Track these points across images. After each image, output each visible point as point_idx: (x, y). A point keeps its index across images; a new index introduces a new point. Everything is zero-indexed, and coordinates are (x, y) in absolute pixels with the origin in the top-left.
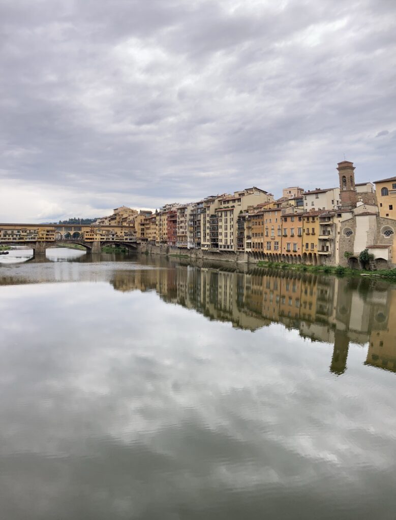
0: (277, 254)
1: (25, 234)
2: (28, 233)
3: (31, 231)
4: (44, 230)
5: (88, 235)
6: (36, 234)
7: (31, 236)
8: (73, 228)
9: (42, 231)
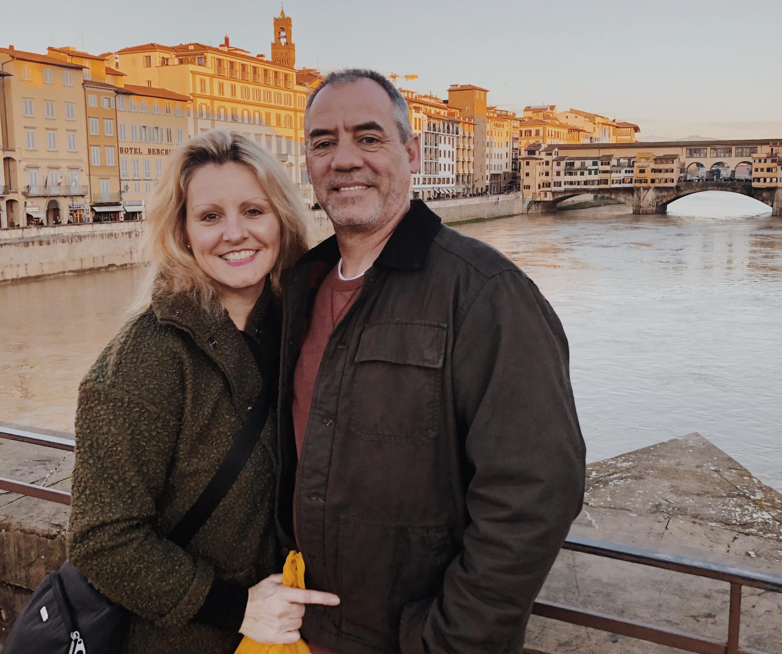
1: (607, 168)
2: (614, 166)
3: (622, 161)
4: (647, 159)
5: (762, 170)
6: (631, 169)
7: (620, 172)
8: (734, 148)
9: (643, 160)
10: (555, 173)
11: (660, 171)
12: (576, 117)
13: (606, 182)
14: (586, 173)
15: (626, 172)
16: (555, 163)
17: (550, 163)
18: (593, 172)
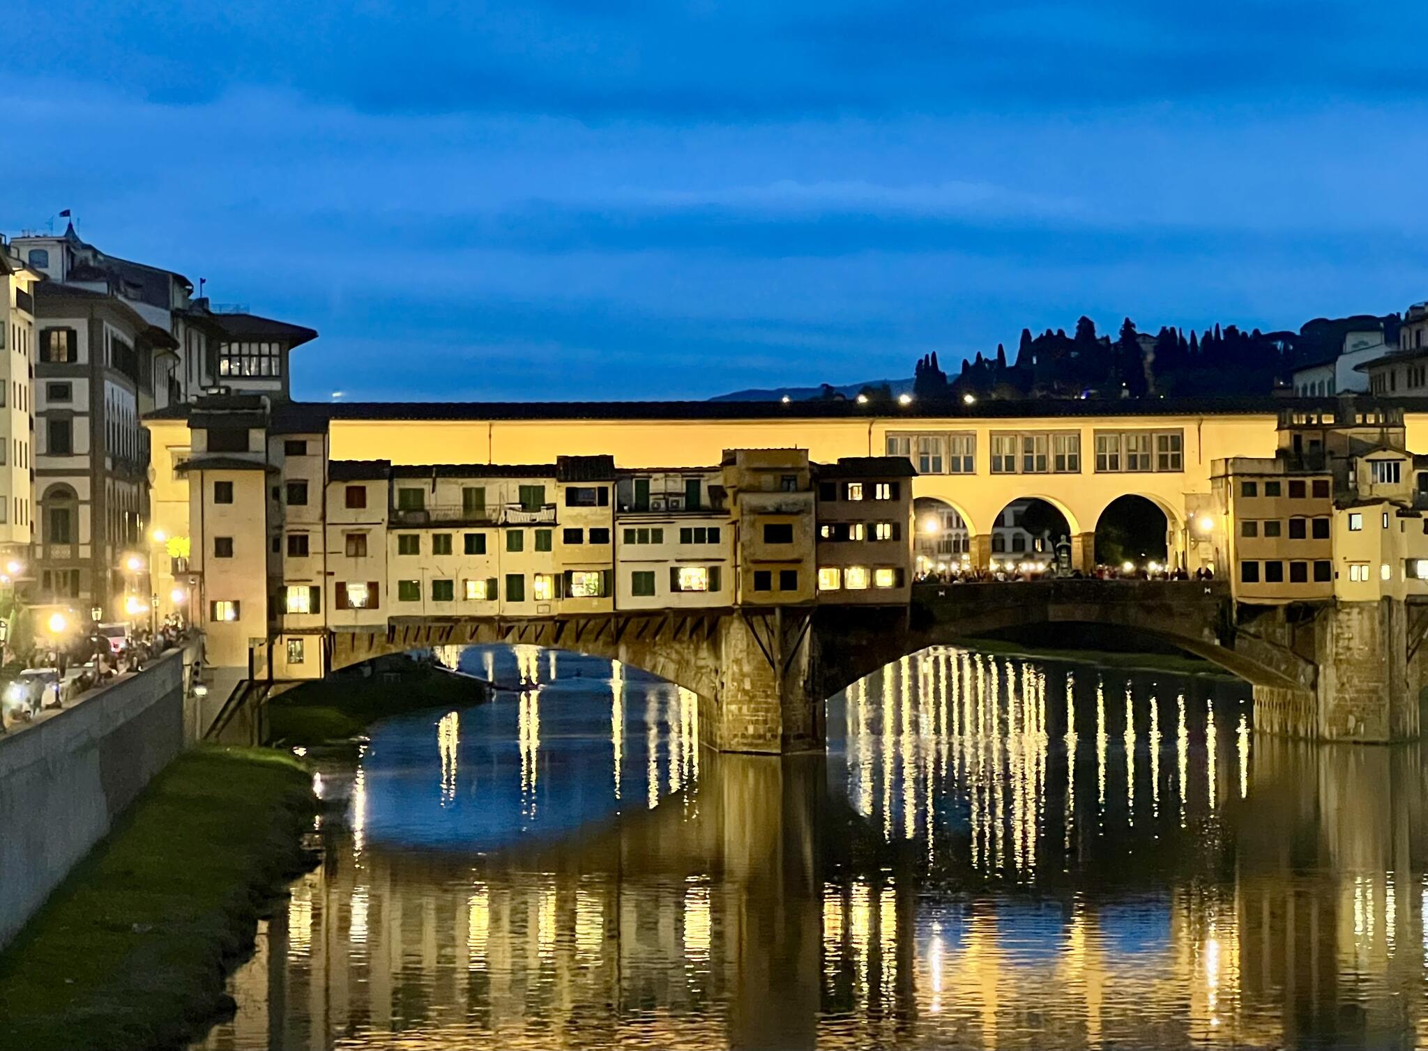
3: (656, 484)
5: (1272, 529)
6: (706, 524)
7: (658, 537)
9: (768, 479)
10: (338, 541)
14: (496, 539)
15: (686, 536)
16: (338, 493)
17: (314, 494)
18: (529, 535)
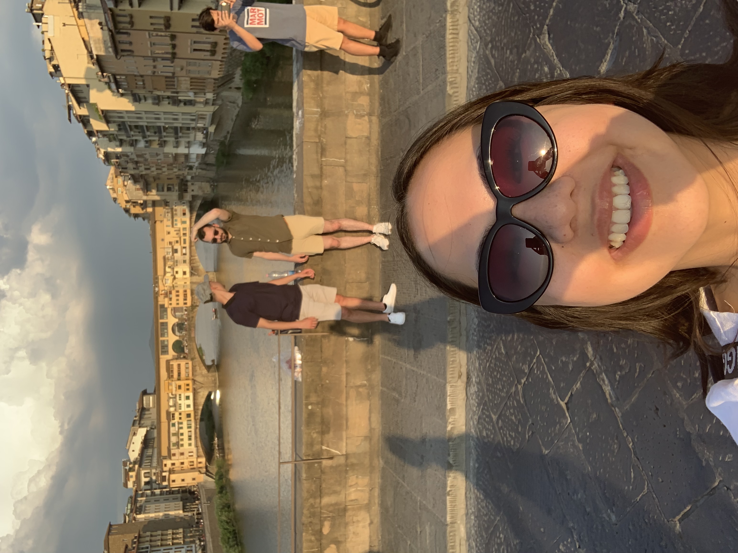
0: (220, 65)
1: (177, 415)
2: (176, 410)
3: (171, 403)
5: (178, 300)
6: (178, 396)
7: (180, 404)
8: (161, 321)
9: (170, 387)
11: (179, 374)
12: (133, 443)
13: (189, 415)
14: (181, 431)
16: (173, 458)
